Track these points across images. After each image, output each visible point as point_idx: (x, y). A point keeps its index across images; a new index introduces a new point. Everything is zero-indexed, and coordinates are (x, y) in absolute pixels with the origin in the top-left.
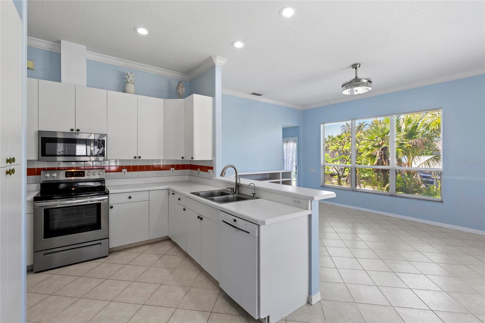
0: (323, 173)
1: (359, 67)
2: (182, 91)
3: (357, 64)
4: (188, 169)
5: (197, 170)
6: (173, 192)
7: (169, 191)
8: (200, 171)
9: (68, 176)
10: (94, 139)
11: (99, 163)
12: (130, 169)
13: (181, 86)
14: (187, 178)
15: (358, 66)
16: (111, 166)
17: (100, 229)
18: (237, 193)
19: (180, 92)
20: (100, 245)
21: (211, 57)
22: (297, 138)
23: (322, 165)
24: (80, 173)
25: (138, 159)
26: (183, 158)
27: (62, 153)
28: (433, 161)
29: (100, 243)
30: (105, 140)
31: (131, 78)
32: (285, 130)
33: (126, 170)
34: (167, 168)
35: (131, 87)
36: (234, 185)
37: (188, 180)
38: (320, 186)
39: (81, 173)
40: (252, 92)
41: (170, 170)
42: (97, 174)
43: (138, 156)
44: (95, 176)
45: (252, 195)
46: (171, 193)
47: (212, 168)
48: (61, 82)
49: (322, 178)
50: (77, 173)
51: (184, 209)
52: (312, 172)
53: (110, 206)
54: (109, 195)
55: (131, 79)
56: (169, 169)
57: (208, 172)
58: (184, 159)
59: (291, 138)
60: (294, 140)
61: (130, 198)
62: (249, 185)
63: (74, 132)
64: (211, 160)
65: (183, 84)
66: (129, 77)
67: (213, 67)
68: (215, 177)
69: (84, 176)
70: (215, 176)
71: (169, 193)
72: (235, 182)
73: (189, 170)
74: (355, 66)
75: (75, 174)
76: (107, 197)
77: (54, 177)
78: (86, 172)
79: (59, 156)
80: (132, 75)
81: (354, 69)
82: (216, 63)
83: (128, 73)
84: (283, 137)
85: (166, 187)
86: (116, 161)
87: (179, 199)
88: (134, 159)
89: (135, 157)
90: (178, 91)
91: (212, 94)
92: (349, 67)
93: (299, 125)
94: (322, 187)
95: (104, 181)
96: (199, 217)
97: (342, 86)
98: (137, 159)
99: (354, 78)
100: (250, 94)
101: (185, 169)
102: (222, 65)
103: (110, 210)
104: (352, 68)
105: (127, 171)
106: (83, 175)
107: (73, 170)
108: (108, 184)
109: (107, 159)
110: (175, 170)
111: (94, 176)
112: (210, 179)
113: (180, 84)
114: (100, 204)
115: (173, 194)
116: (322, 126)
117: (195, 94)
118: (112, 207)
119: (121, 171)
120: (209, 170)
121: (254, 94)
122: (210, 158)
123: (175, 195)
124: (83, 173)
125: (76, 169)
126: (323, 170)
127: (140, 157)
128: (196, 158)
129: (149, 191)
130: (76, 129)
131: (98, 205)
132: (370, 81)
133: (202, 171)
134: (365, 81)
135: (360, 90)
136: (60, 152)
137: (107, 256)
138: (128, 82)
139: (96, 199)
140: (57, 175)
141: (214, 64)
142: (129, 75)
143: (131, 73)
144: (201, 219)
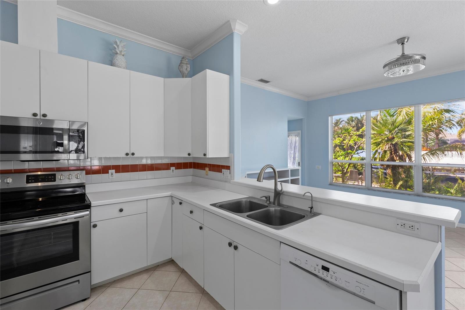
0: (331, 170)
1: (407, 42)
2: (187, 69)
3: (404, 38)
4: (191, 167)
5: (205, 170)
6: (181, 201)
7: (173, 199)
8: (209, 170)
9: (30, 181)
10: (69, 129)
11: (78, 161)
12: (119, 169)
13: (185, 62)
14: (190, 179)
15: (406, 40)
16: (93, 166)
17: (78, 259)
18: (276, 204)
19: (184, 70)
20: (78, 282)
21: (229, 21)
22: (300, 132)
23: (330, 160)
24: (48, 177)
25: (131, 156)
26: (189, 154)
27: (29, 149)
28: (429, 156)
29: (78, 281)
30: (85, 130)
31: (120, 47)
32: (290, 122)
33: (114, 171)
34: (167, 167)
35: (120, 59)
36: (273, 192)
37: (192, 182)
38: (329, 184)
39: (50, 177)
40: (260, 78)
41: (170, 169)
42: (75, 177)
43: (131, 153)
44: (71, 180)
45: (309, 209)
46: (177, 202)
47: (228, 168)
48: (18, 44)
49: (330, 175)
50: (44, 177)
51: (201, 228)
52: (318, 168)
53: (92, 224)
54: (92, 208)
55: (120, 49)
56: (168, 169)
57: (222, 172)
58: (191, 156)
59: (293, 131)
60: (296, 134)
61: (121, 210)
62: (304, 195)
63: (38, 117)
64: (228, 157)
65: (187, 61)
66: (118, 46)
67: (230, 36)
68: (233, 180)
69: (55, 181)
70: (233, 177)
71: (173, 201)
72: (274, 188)
73: (192, 169)
74: (401, 41)
75: (41, 179)
76: (88, 212)
77: (8, 183)
78: (58, 175)
79: (25, 152)
80: (122, 44)
81: (400, 44)
82: (235, 30)
83: (117, 41)
84: (288, 131)
85: (168, 193)
86: (100, 159)
87: (191, 212)
88: (125, 156)
89: (127, 154)
90: (181, 70)
91: (229, 71)
92: (393, 43)
93: (303, 118)
94: (330, 184)
95: (84, 186)
96: (230, 244)
97: (384, 67)
98: (129, 156)
99: (401, 54)
100: (256, 81)
101: (187, 168)
102: (241, 34)
103: (93, 230)
104: (397, 44)
105: (116, 172)
106: (53, 180)
107: (39, 173)
108: (90, 191)
109: (88, 157)
110: (175, 169)
111: (69, 180)
112: (226, 182)
113: (184, 60)
114: (77, 223)
115: (181, 203)
116: (329, 118)
117: (209, 70)
118: (95, 226)
119: (108, 173)
120: (223, 170)
121: (262, 81)
122: (225, 155)
123: (183, 204)
124: (53, 177)
125: (43, 171)
126: (331, 166)
127: (133, 154)
128: (210, 155)
129: (147, 199)
130: (42, 113)
131: (75, 225)
132: (424, 58)
133: (213, 171)
134: (418, 57)
135: (411, 69)
136: (26, 148)
137: (88, 298)
138: (117, 54)
139: (71, 217)
140: (13, 180)
141: (232, 31)
142: (118, 43)
143: (120, 42)
144: (236, 248)
